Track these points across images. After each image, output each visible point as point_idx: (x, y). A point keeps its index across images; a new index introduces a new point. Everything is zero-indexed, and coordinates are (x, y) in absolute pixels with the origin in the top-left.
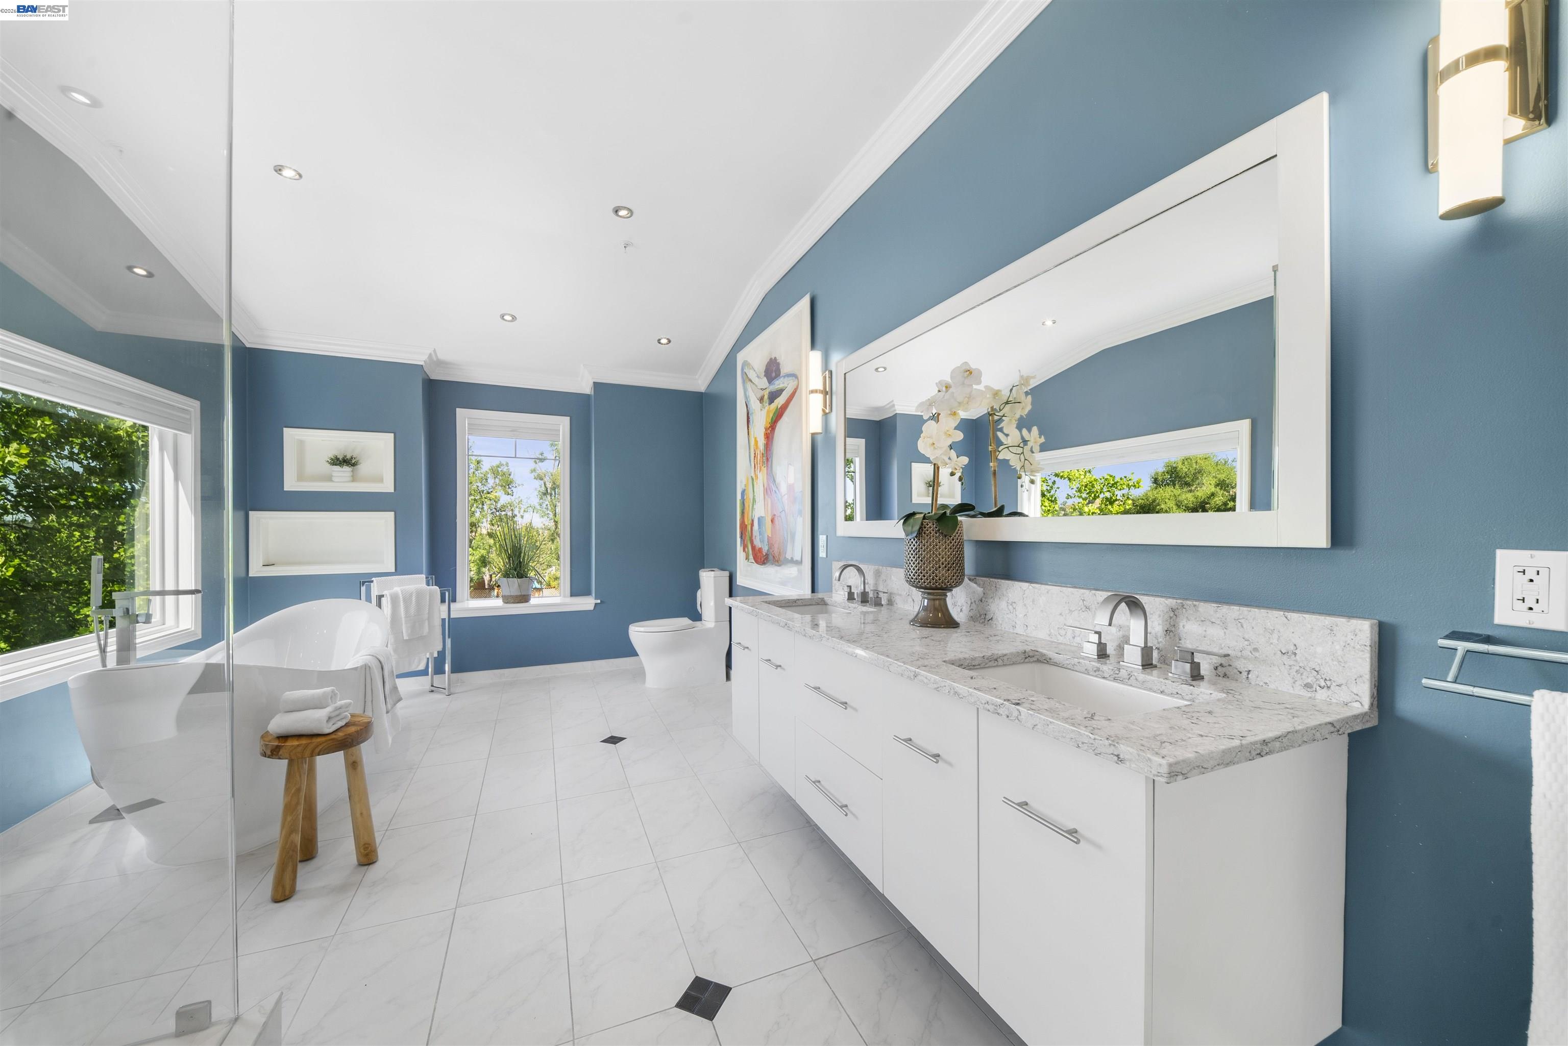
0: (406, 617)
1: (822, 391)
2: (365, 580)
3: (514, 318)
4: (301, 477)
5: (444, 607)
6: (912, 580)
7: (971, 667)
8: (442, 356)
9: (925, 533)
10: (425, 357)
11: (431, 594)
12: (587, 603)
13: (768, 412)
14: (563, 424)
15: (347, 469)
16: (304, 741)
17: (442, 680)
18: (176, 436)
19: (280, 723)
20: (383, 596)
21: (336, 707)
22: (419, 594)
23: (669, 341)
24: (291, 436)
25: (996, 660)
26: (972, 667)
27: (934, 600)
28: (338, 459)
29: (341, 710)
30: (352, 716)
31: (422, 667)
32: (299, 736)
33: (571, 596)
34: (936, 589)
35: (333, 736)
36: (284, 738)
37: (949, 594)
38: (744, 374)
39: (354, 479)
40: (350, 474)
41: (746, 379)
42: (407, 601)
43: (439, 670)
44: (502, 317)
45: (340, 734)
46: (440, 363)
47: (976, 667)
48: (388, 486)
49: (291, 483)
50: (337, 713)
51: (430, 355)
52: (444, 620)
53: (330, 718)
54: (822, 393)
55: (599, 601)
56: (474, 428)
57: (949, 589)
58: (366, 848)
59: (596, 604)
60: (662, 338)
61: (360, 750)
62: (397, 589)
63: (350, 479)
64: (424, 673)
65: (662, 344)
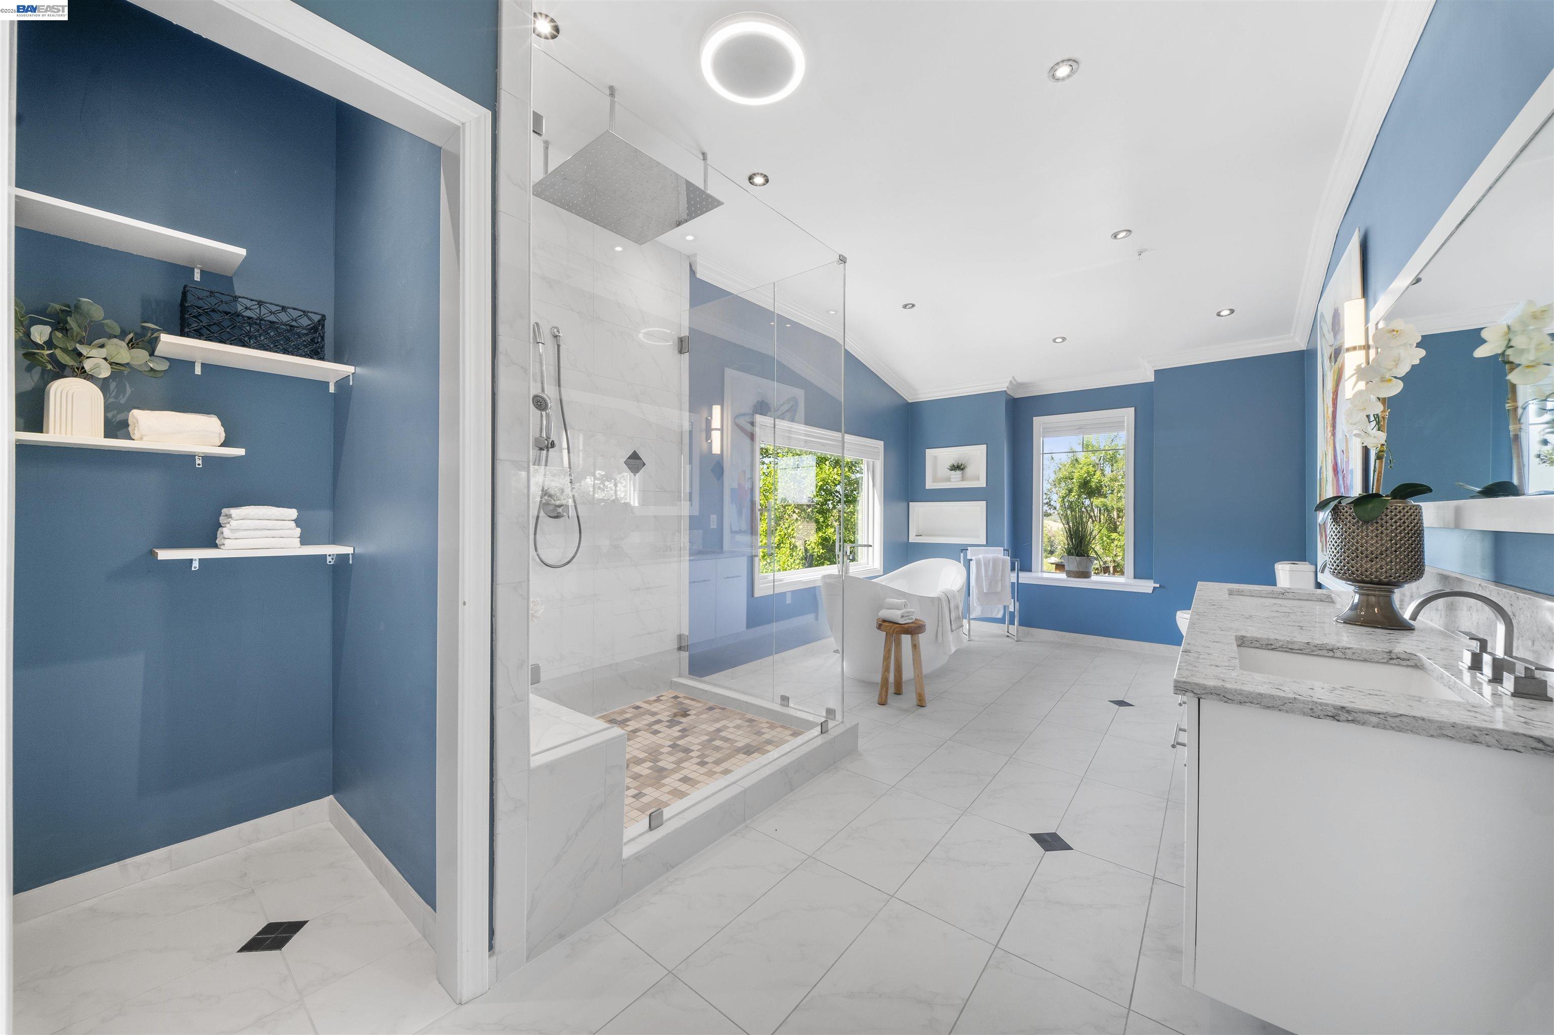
0: (985, 576)
1: (1364, 346)
2: (964, 549)
3: (1064, 339)
4: (935, 480)
5: (1014, 575)
6: (1336, 571)
7: (1286, 649)
8: (1020, 379)
9: (1340, 518)
10: (1007, 384)
11: (1004, 561)
12: (1147, 586)
13: (1334, 372)
14: (1128, 414)
15: (958, 472)
16: (891, 624)
17: (1013, 629)
18: (873, 462)
19: (885, 614)
20: (971, 560)
21: (906, 611)
22: (995, 561)
23: (1232, 311)
24: (930, 453)
25: (1332, 650)
26: (1289, 650)
27: (1368, 595)
28: (954, 466)
29: (909, 614)
30: (916, 619)
31: (1000, 616)
32: (891, 622)
33: (1135, 578)
34: (1371, 582)
35: (903, 626)
36: (884, 621)
37: (1396, 590)
38: (1321, 327)
39: (963, 479)
40: (960, 476)
41: (1323, 335)
42: (987, 564)
43: (1012, 622)
44: (1054, 341)
45: (906, 625)
46: (1021, 385)
47: (1293, 651)
48: (982, 483)
49: (930, 484)
50: (907, 614)
51: (1010, 381)
52: (1013, 584)
53: (902, 616)
54: (1364, 349)
55: (1158, 585)
56: (1049, 431)
57: (1398, 584)
58: (920, 696)
59: (1154, 587)
60: (1223, 310)
61: (918, 638)
62: (981, 556)
63: (959, 479)
64: (1002, 621)
65: (1222, 316)
